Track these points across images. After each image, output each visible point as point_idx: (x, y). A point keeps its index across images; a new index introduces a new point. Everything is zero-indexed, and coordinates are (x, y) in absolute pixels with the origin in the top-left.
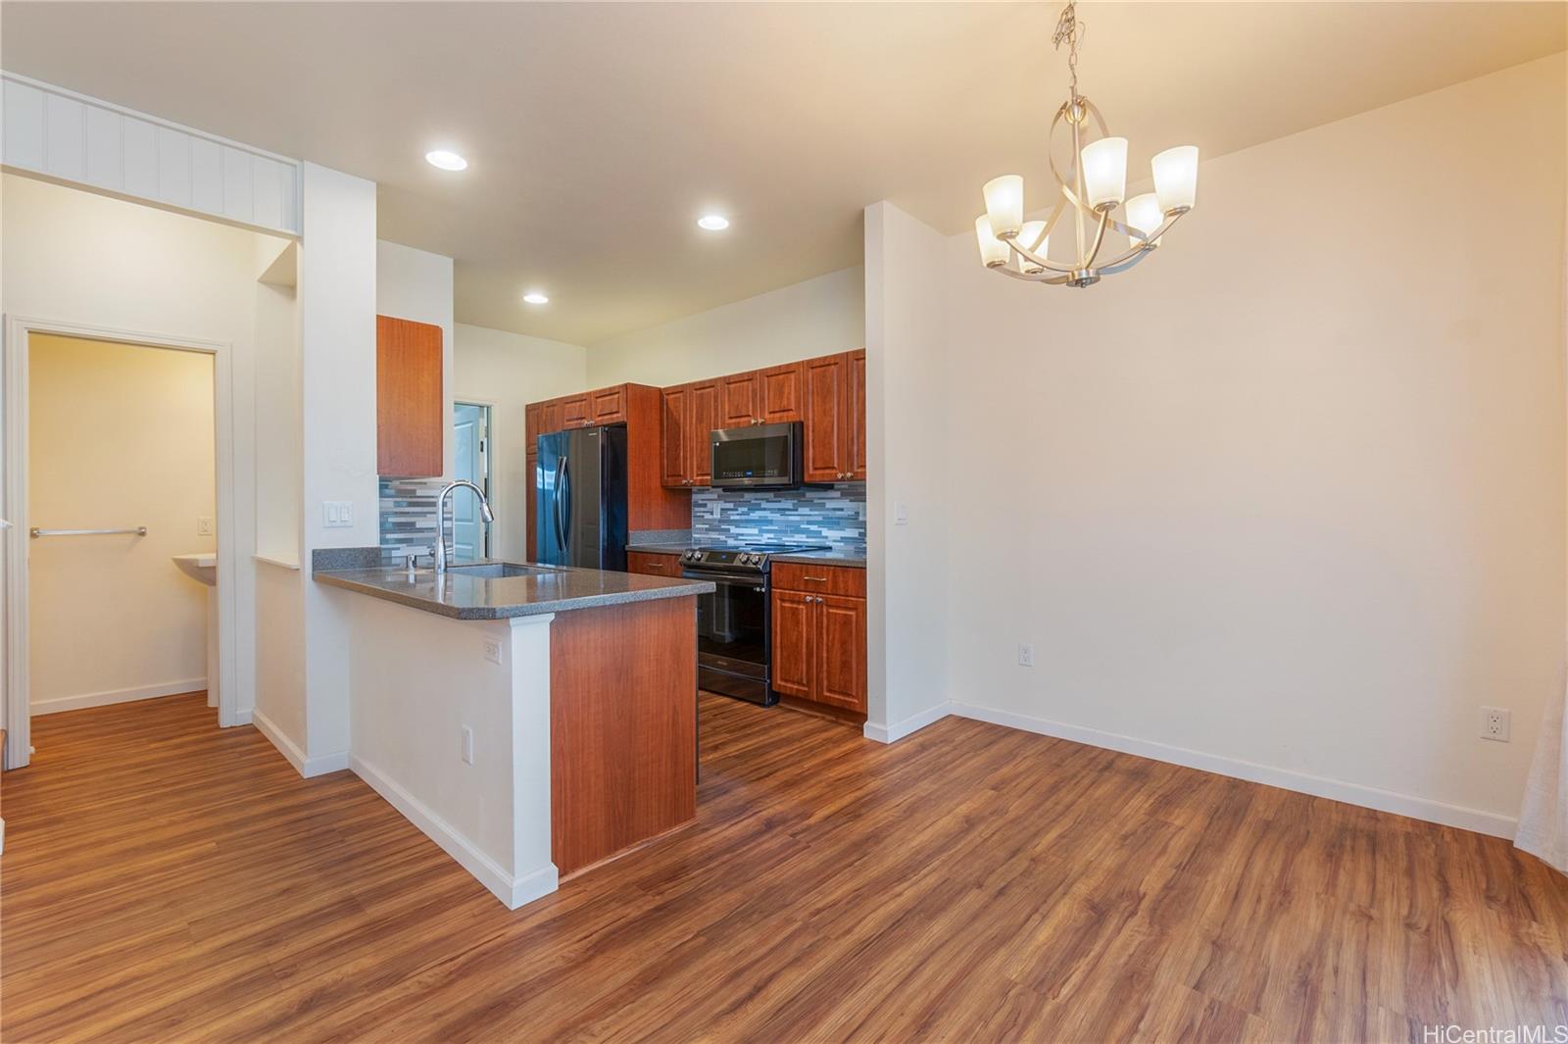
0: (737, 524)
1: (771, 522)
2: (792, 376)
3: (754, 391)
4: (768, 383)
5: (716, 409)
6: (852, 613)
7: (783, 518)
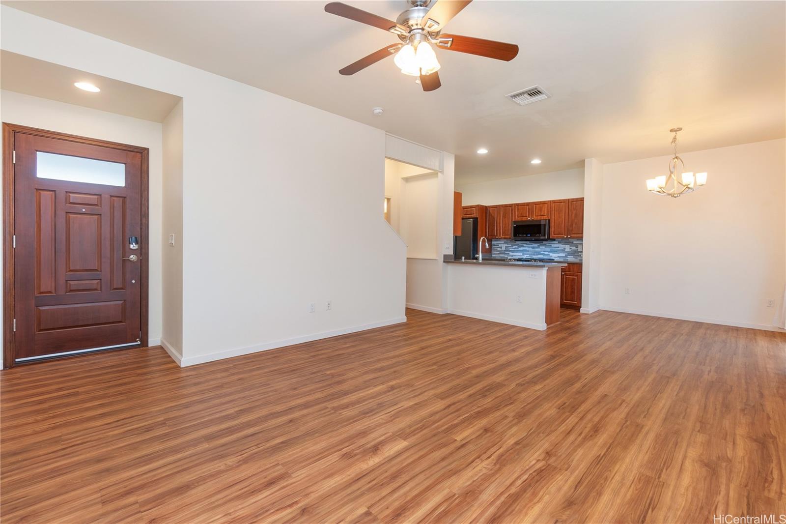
0: (512, 252)
1: (528, 251)
2: (546, 205)
3: (529, 209)
4: (536, 207)
5: (512, 214)
6: (576, 277)
7: (534, 250)
